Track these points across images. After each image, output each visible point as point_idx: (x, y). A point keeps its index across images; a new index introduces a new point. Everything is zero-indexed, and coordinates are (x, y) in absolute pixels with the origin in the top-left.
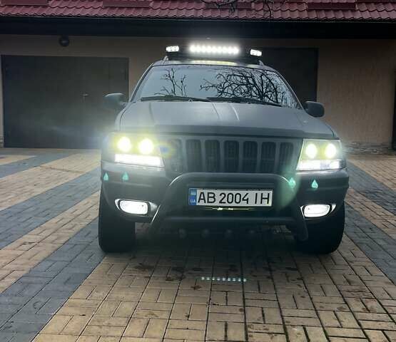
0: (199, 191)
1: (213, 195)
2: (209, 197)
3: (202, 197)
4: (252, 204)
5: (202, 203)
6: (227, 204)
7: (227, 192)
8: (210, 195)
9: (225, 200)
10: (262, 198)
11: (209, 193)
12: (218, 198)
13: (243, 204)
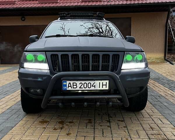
0: (68, 82)
3: (70, 85)
4: (97, 88)
5: (70, 89)
6: (84, 89)
7: (83, 82)
8: (74, 84)
10: (103, 85)
12: (79, 86)
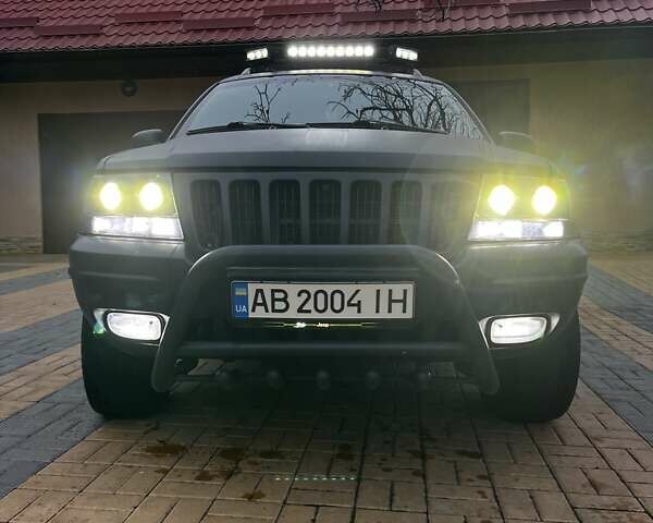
0: (252, 287)
1: (281, 295)
2: (274, 300)
3: (260, 301)
4: (368, 313)
5: (260, 313)
6: (315, 315)
7: (312, 288)
8: (277, 295)
9: (310, 306)
10: (391, 301)
11: (273, 291)
12: (295, 302)
13: (350, 313)
